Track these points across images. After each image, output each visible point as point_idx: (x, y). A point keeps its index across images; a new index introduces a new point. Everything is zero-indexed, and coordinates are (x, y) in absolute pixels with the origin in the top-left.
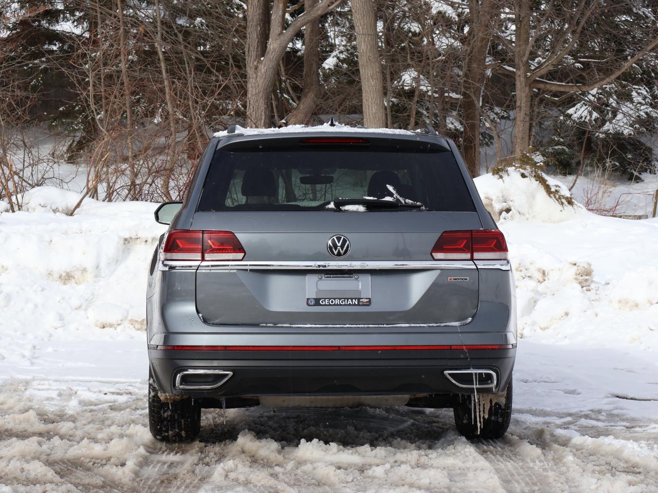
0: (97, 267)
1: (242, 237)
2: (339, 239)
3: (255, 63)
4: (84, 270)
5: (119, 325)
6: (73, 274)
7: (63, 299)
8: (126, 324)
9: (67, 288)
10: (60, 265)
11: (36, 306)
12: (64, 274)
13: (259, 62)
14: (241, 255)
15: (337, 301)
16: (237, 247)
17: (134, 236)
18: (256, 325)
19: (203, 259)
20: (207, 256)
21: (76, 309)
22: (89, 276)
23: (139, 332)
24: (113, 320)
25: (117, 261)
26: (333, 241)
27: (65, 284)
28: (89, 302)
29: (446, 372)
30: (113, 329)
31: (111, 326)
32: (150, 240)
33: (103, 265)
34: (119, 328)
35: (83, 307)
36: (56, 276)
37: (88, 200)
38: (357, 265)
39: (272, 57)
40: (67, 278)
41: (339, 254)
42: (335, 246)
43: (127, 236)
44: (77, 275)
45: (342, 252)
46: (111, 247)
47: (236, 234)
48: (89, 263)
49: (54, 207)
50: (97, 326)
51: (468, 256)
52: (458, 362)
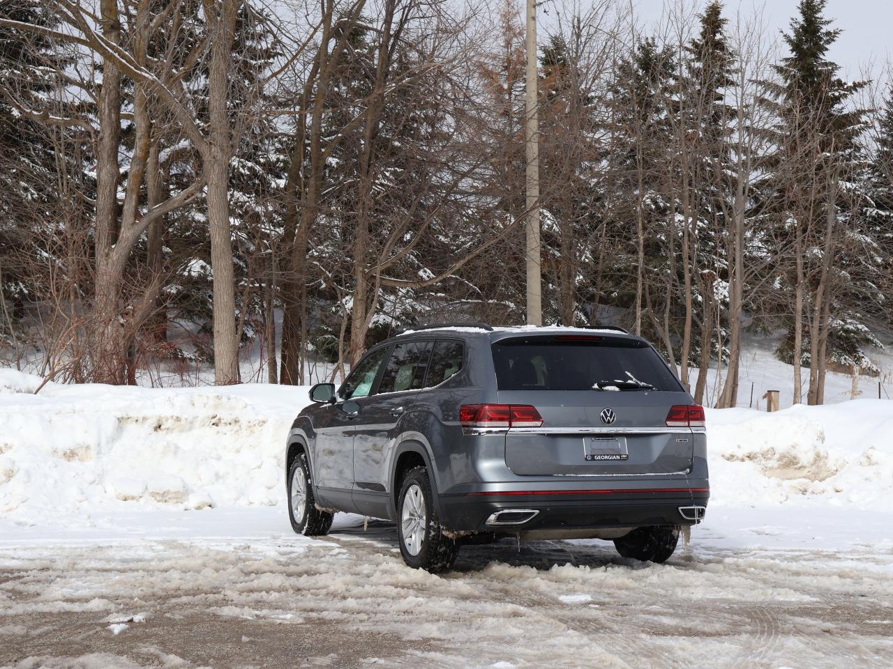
0: (99, 445)
1: (539, 409)
2: (608, 411)
3: (106, 251)
4: (88, 447)
5: (140, 497)
6: (76, 451)
7: (77, 474)
8: (147, 496)
9: (75, 463)
10: (65, 443)
11: (56, 482)
12: (68, 452)
13: (111, 249)
14: (539, 423)
15: (606, 457)
16: (536, 416)
17: (125, 416)
19: (510, 426)
20: (514, 424)
21: (91, 484)
22: (93, 453)
23: (160, 503)
24: (135, 493)
25: (113, 440)
26: (604, 412)
27: (69, 461)
28: (99, 479)
29: (680, 508)
30: (135, 501)
31: (133, 498)
32: (140, 420)
33: (103, 442)
34: (142, 501)
35: (97, 482)
36: (61, 453)
38: (621, 430)
39: (124, 245)
40: (71, 455)
41: (609, 422)
42: (606, 417)
43: (120, 416)
44: (81, 452)
45: (611, 421)
46: (109, 426)
47: (536, 408)
48: (91, 441)
49: (18, 389)
50: (118, 498)
51: (687, 424)
52: (686, 501)
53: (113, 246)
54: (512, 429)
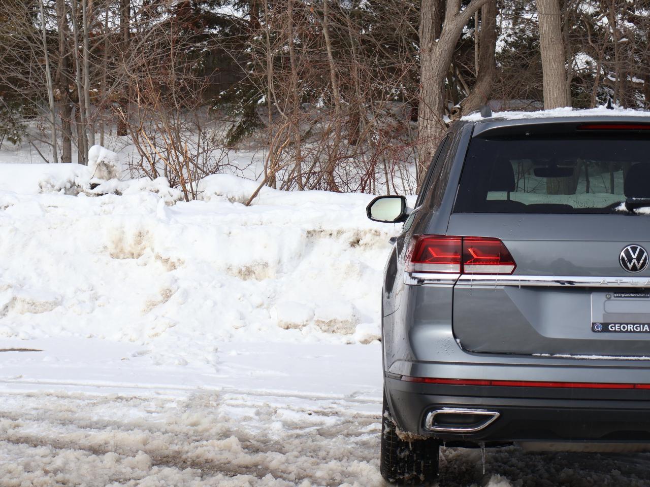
0: (279, 262)
2: (634, 249)
3: (430, 45)
4: (266, 265)
5: (304, 326)
6: (253, 269)
7: (244, 296)
8: (312, 325)
9: (248, 285)
10: (240, 259)
11: (215, 304)
12: (244, 269)
13: (434, 44)
14: (509, 268)
15: (630, 327)
16: (505, 258)
17: (317, 229)
18: (528, 355)
19: (462, 272)
20: (468, 269)
21: (258, 307)
22: (271, 272)
23: (326, 333)
24: (298, 321)
25: (300, 256)
26: (627, 252)
27: (245, 279)
28: (269, 301)
30: (297, 330)
31: (296, 326)
32: (335, 233)
33: (285, 260)
34: (304, 329)
35: (265, 306)
36: (235, 271)
37: (265, 188)
39: (447, 38)
40: (247, 273)
41: (634, 268)
42: (630, 259)
43: (311, 229)
44: (258, 270)
45: (638, 266)
46: (294, 240)
47: (503, 242)
48: (271, 258)
49: (230, 196)
50: (280, 326)
53: (437, 41)
54: (464, 277)
